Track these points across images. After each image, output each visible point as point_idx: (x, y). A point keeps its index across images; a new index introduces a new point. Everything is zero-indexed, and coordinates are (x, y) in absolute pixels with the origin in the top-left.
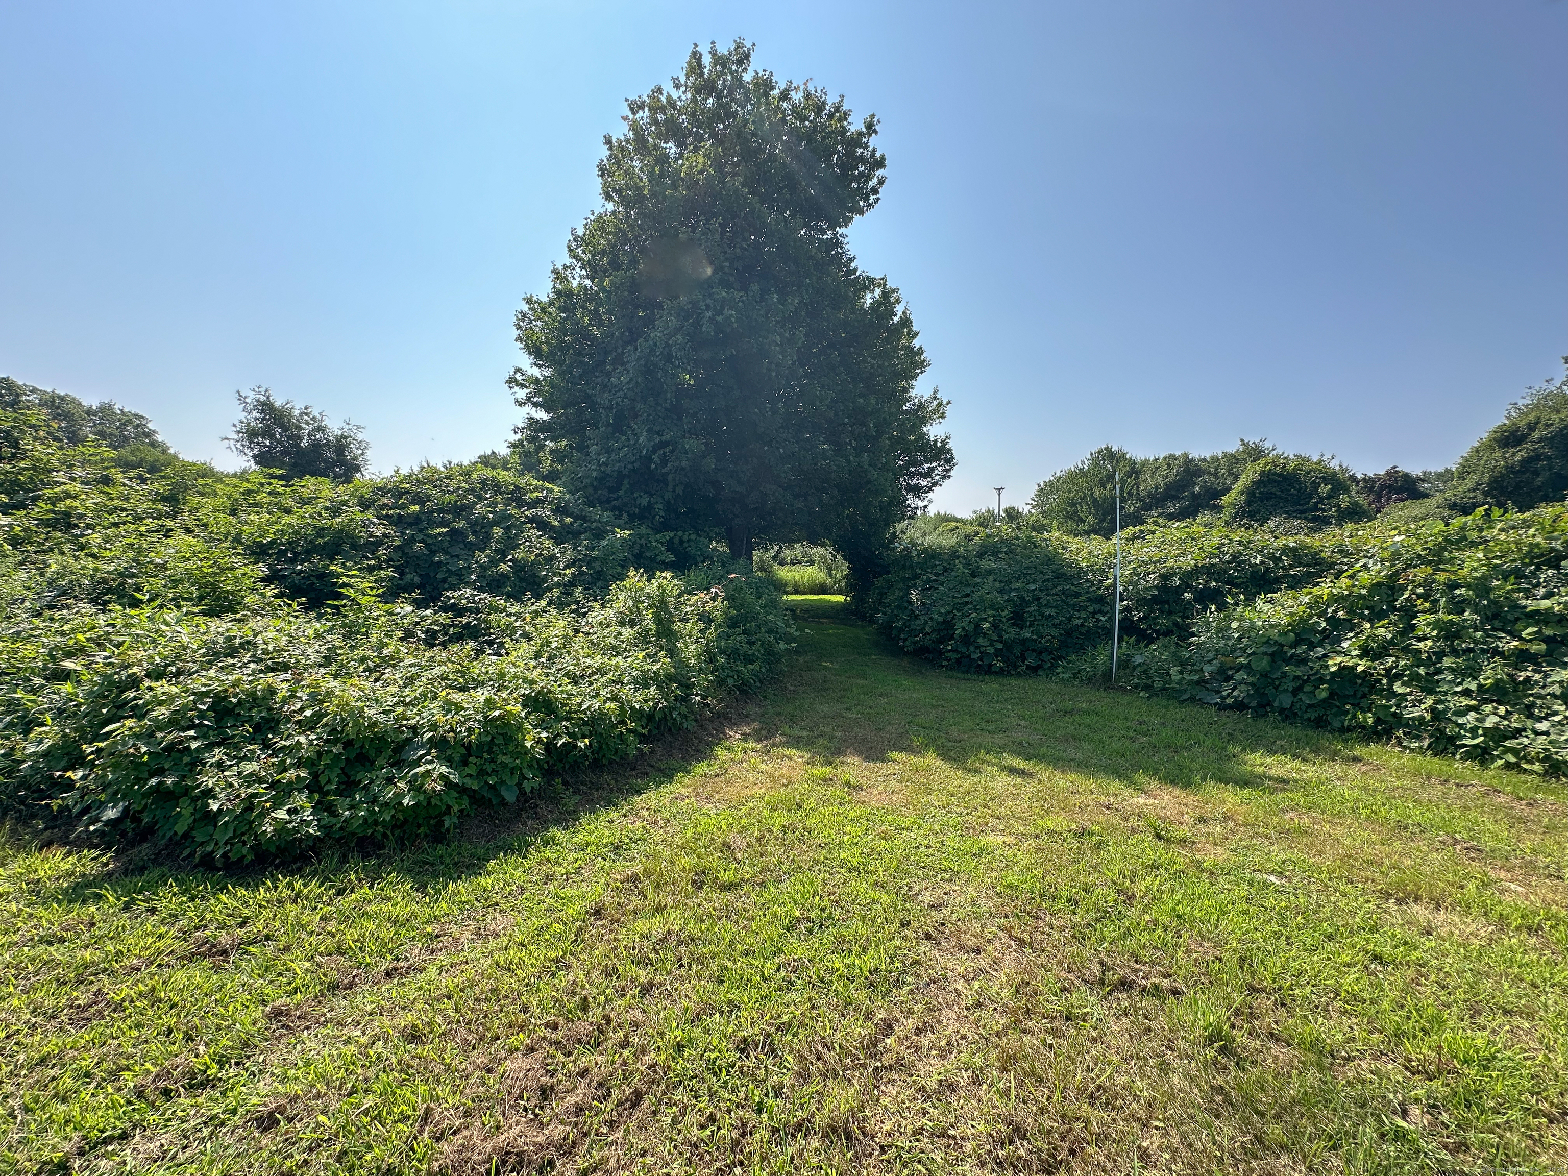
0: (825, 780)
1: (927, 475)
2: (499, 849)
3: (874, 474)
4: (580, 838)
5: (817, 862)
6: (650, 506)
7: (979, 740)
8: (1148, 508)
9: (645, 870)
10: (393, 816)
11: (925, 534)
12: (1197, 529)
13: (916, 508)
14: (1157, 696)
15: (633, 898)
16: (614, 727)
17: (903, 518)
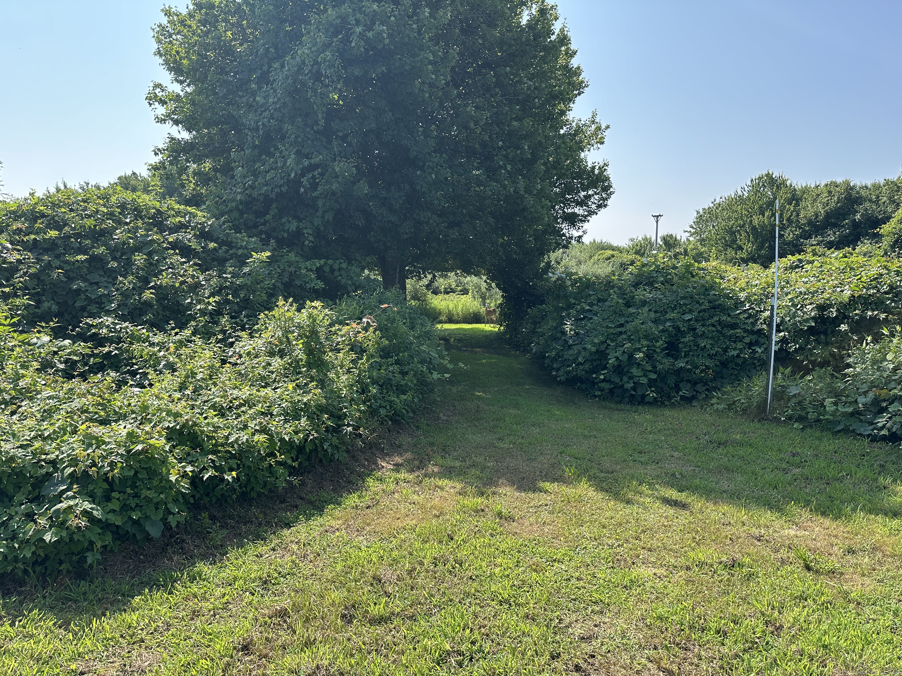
0: (477, 511)
1: (581, 203)
2: (143, 584)
3: (530, 200)
4: (227, 573)
5: (468, 595)
6: (299, 233)
7: (632, 471)
8: (807, 236)
9: (294, 605)
10: (34, 553)
11: (580, 263)
12: (856, 259)
13: (571, 238)
14: (811, 427)
15: (281, 633)
16: (263, 459)
17: (558, 245)
